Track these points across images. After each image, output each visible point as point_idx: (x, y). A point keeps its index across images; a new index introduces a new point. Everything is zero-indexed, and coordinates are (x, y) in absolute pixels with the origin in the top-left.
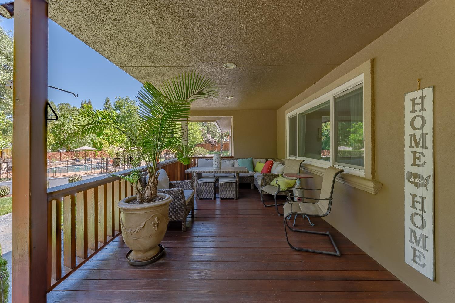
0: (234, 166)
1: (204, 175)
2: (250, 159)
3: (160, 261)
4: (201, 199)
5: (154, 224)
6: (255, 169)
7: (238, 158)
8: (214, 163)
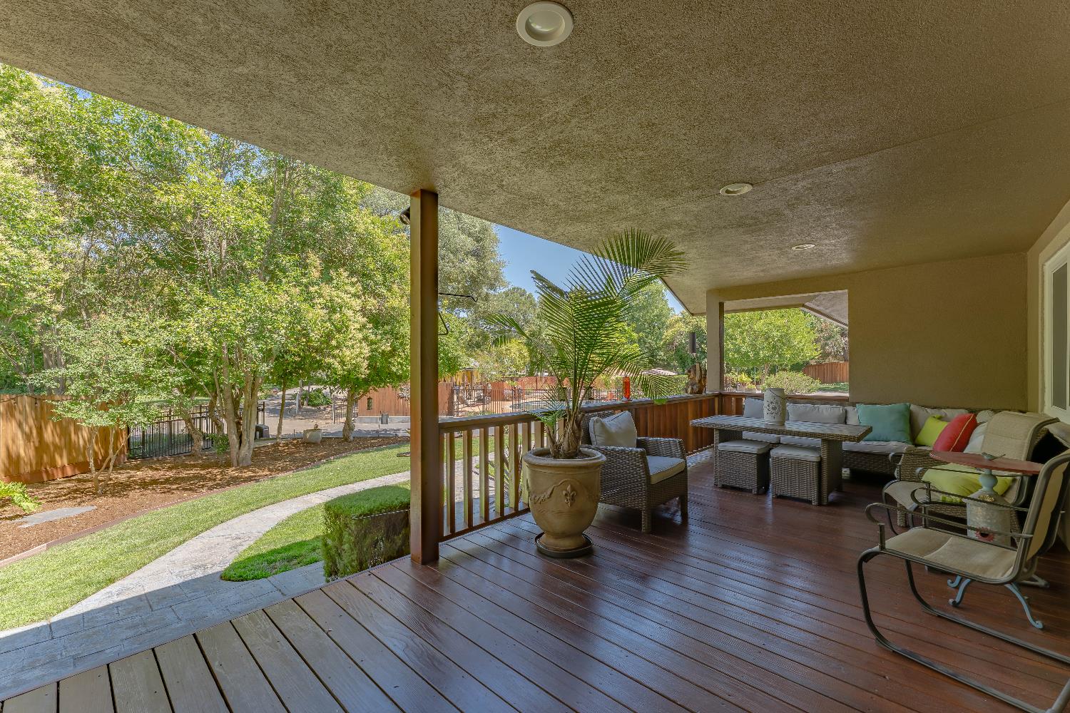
0: (846, 423)
1: (746, 435)
2: (899, 406)
3: (579, 560)
4: (724, 487)
5: (566, 495)
6: (919, 437)
7: (858, 403)
8: (765, 411)
